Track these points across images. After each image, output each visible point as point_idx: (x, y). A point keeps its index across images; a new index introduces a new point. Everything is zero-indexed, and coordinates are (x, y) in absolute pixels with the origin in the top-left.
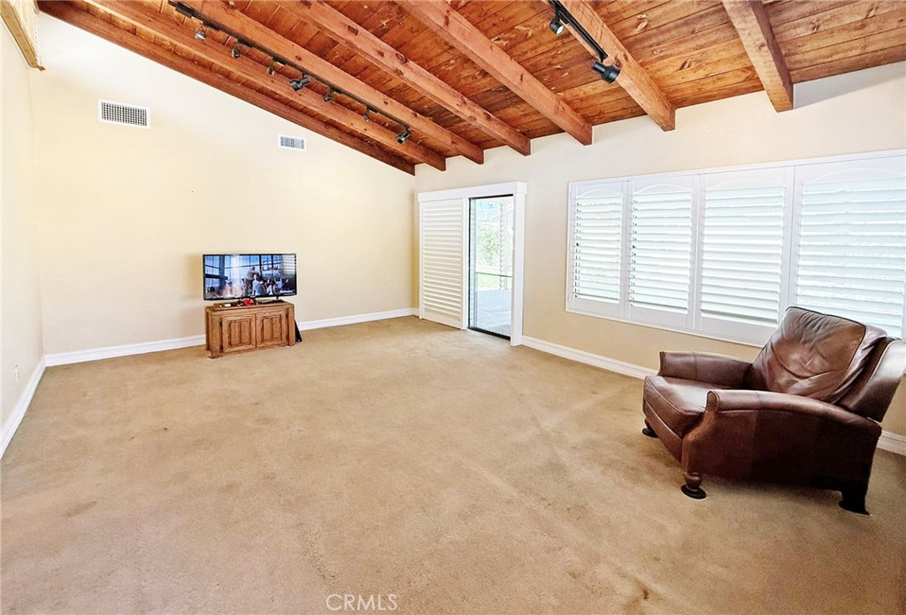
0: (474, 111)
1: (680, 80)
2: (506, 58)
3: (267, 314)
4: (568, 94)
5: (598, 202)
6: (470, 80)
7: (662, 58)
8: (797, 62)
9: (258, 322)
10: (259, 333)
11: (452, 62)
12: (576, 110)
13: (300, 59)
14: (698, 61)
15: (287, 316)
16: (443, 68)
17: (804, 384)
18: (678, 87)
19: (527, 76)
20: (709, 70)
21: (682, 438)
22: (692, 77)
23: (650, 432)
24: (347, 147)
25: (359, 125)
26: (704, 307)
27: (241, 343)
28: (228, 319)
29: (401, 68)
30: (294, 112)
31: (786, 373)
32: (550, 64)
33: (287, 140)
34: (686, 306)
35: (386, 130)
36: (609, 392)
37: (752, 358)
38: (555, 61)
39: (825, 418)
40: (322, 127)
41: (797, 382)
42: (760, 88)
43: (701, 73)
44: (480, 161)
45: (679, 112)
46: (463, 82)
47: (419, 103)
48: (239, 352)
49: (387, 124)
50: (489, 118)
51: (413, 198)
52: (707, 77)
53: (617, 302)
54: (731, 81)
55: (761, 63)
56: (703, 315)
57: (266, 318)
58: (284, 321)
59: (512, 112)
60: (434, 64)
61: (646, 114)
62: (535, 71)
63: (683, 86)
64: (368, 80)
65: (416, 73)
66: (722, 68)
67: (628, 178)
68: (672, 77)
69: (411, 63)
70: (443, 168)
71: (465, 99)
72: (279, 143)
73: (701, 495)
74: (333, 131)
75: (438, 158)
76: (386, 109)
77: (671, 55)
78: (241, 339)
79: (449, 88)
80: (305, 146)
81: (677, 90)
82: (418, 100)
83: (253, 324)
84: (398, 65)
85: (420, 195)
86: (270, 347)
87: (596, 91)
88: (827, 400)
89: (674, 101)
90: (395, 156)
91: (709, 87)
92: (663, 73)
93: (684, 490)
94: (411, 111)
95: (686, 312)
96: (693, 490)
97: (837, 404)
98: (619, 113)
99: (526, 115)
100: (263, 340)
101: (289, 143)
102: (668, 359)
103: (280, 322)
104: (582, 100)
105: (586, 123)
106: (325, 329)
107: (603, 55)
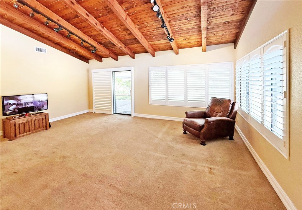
0: (121, 45)
1: (182, 42)
2: (138, 31)
3: (36, 119)
4: (152, 43)
5: (158, 73)
6: (123, 35)
7: (180, 37)
8: (208, 41)
9: (33, 122)
10: (33, 127)
11: (119, 30)
12: (152, 47)
13: (59, 21)
14: (188, 39)
15: (46, 118)
16: (115, 31)
17: (220, 114)
18: (181, 44)
19: (143, 37)
20: (190, 41)
21: (200, 131)
22: (185, 42)
23: (185, 133)
24: (64, 53)
25: (73, 46)
26: (188, 99)
27: (25, 132)
28: (19, 122)
29: (102, 29)
30: (43, 39)
31: (215, 113)
32: (150, 35)
33: (38, 48)
35: (83, 48)
37: (204, 110)
38: (152, 34)
39: (227, 121)
40: (54, 45)
41: (218, 114)
42: (201, 46)
43: (188, 41)
44: (117, 60)
45: (179, 50)
46: (121, 36)
47: (101, 40)
48: (24, 136)
49: (84, 46)
50: (125, 47)
51: (88, 71)
52: (189, 42)
53: (165, 100)
54: (193, 44)
55: (204, 41)
56: (188, 101)
57: (36, 120)
58: (44, 120)
59: (133, 46)
60: (113, 29)
61: (172, 49)
62: (145, 36)
63: (182, 44)
64: (84, 31)
65: (106, 31)
66: (193, 41)
67: (166, 66)
68: (181, 41)
69: (105, 28)
70: (101, 62)
71: (119, 41)
72: (35, 50)
73: (205, 145)
74: (58, 46)
75: (100, 58)
76: (89, 41)
77: (183, 36)
78: (25, 130)
79: (115, 37)
80: (46, 52)
81: (181, 45)
82: (101, 39)
83: (30, 123)
85: (92, 70)
86: (39, 131)
87: (160, 43)
88: (226, 117)
89: (179, 47)
90: (82, 56)
91: (188, 45)
92: (178, 40)
93: (201, 144)
94: (97, 43)
95: (184, 101)
96: (203, 144)
97: (228, 117)
98: (164, 49)
99: (136, 47)
100: (35, 129)
101: (41, 50)
103: (43, 121)
104: (155, 45)
105: (155, 50)
107: (169, 35)
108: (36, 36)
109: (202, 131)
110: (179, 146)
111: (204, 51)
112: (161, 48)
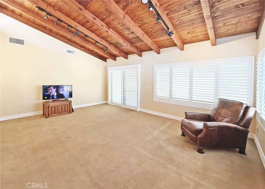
0: (127, 44)
1: (186, 37)
2: (139, 29)
3: (63, 104)
4: (155, 40)
5: (162, 70)
6: (127, 35)
7: (183, 30)
8: (218, 33)
9: (61, 106)
10: (61, 110)
11: (123, 29)
12: (156, 44)
13: (76, 26)
14: (192, 32)
15: (70, 104)
16: (120, 31)
17: (227, 119)
18: (186, 39)
19: (145, 34)
20: (195, 34)
21: (197, 136)
22: (190, 36)
23: (183, 135)
24: (87, 54)
25: (91, 47)
26: (193, 99)
27: (55, 113)
28: (51, 105)
29: (108, 30)
30: (72, 43)
31: (221, 117)
32: (151, 31)
33: (69, 51)
34: (188, 99)
35: (99, 49)
36: (168, 124)
37: (209, 113)
38: (153, 30)
39: (235, 129)
40: (80, 47)
41: (225, 119)
42: (209, 39)
43: (193, 35)
44: (127, 58)
45: (185, 46)
46: (125, 35)
47: (111, 41)
48: (54, 116)
49: (100, 47)
50: (131, 46)
51: (106, 69)
52: (194, 36)
53: (168, 98)
54: (200, 37)
55: (211, 33)
56: (193, 101)
57: (63, 105)
58: (69, 106)
59: (138, 44)
60: (117, 30)
61: (176, 46)
62: (147, 33)
63: (187, 38)
64: (96, 34)
65: (112, 32)
66: (199, 34)
67: (171, 63)
68: (185, 36)
69: (111, 29)
70: (115, 60)
71: (125, 40)
72: (67, 51)
73: (203, 153)
74: (83, 48)
75: (114, 57)
76: (101, 42)
77: (186, 30)
78: (55, 112)
79: (121, 37)
80: (74, 53)
81: (185, 40)
82: (111, 40)
83: (59, 107)
84: (107, 29)
85: (108, 68)
86: (64, 114)
87: (163, 39)
88: (234, 124)
89: (184, 42)
90: (101, 57)
91: (194, 39)
92: (182, 35)
93: (198, 151)
94: (108, 43)
95: (188, 101)
96: (200, 151)
97: (237, 125)
98: (169, 46)
99: (142, 45)
100: (62, 112)
101: (69, 52)
102: (188, 114)
103: (67, 106)
104: (159, 41)
105: (159, 47)
106: (80, 108)
107: (168, 29)
108: (67, 41)
109: (199, 136)
110: (171, 149)
111: (214, 44)
112: (165, 45)
